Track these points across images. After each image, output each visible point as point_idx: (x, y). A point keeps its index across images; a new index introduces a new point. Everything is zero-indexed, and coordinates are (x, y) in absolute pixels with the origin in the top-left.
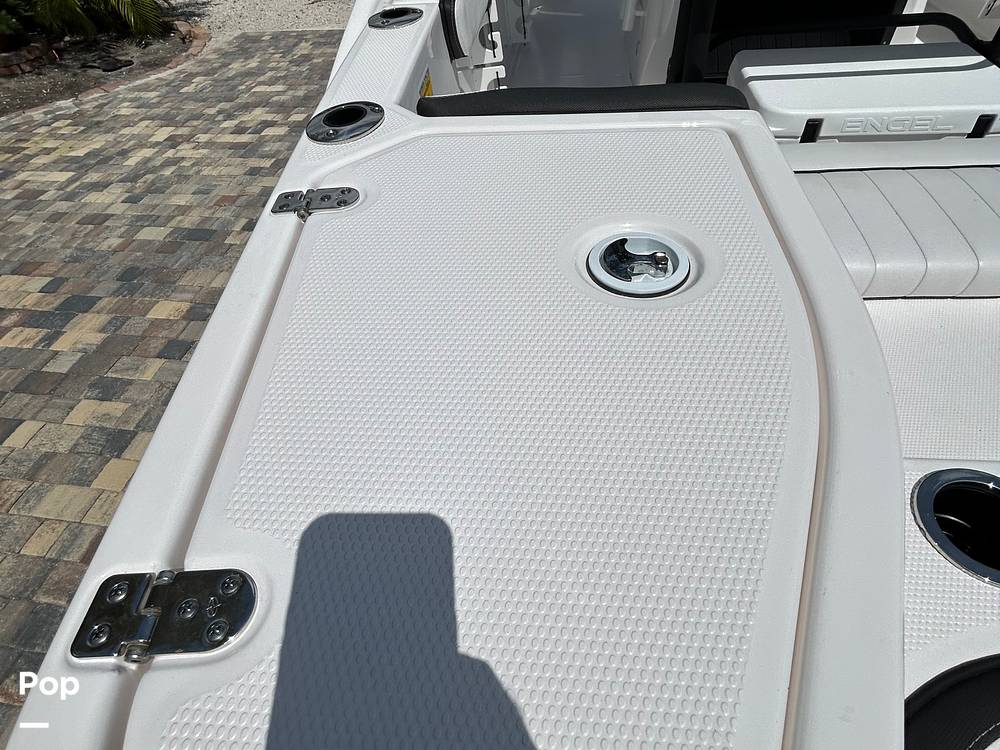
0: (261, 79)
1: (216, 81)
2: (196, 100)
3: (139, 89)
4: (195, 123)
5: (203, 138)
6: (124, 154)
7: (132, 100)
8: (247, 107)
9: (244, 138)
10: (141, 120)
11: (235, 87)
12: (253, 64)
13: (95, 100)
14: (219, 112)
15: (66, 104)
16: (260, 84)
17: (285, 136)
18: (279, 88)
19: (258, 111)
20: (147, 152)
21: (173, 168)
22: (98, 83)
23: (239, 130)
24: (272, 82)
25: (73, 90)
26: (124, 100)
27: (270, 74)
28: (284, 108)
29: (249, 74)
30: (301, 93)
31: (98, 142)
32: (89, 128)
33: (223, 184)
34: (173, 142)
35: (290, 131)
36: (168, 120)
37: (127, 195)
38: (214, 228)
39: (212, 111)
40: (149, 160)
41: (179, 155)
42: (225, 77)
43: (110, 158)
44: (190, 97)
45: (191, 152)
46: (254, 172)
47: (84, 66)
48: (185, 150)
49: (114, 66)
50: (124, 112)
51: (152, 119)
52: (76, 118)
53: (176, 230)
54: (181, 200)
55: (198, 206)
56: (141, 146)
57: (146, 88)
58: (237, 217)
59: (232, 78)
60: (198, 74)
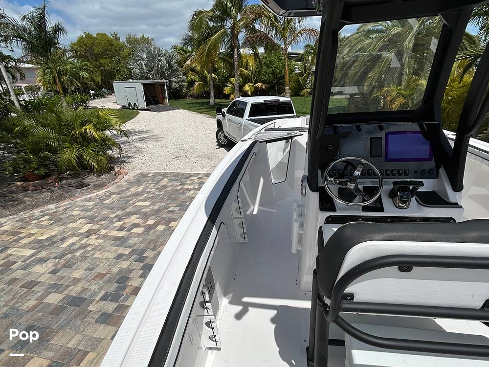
0: (141, 198)
1: (121, 198)
2: (108, 209)
3: (87, 200)
4: (103, 222)
5: (103, 232)
6: (63, 239)
7: (81, 206)
8: (129, 214)
9: (122, 234)
10: (80, 219)
11: (128, 202)
12: (140, 189)
13: (65, 205)
14: (116, 217)
15: (52, 207)
16: (140, 200)
17: (141, 234)
18: (147, 204)
19: (134, 217)
20: (74, 239)
21: (82, 251)
23: (121, 229)
24: (144, 200)
25: (59, 199)
26: (78, 206)
27: (145, 195)
28: (146, 216)
29: (136, 194)
30: (156, 208)
31: (56, 231)
32: (55, 222)
33: (102, 264)
34: (89, 233)
35: (145, 231)
36: (92, 220)
37: (54, 268)
38: (86, 297)
39: (113, 216)
40: (73, 244)
41: (88, 243)
42: (125, 196)
43: (56, 242)
44: (107, 207)
45: (94, 241)
46: (120, 257)
47: (69, 186)
49: (81, 186)
50: (75, 213)
51: (85, 218)
52: (52, 216)
53: (68, 296)
54: (76, 274)
55: (85, 278)
56: (73, 235)
57: (89, 200)
58: (101, 289)
59: (128, 197)
60: (114, 193)
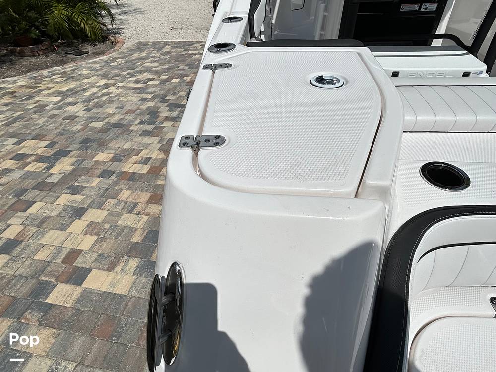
0: (148, 60)
1: (126, 61)
2: (117, 69)
3: (92, 63)
4: (117, 78)
5: (120, 85)
6: (84, 90)
7: (88, 68)
8: (141, 72)
9: (139, 85)
10: (92, 76)
11: (135, 64)
12: (144, 54)
13: (72, 67)
14: (128, 74)
15: (58, 69)
16: (147, 63)
17: (158, 85)
18: (156, 65)
19: (146, 74)
20: (95, 90)
21: (107, 97)
22: (73, 60)
23: (137, 82)
24: (152, 62)
25: (61, 63)
26: (84, 68)
27: (151, 59)
28: (157, 73)
29: (142, 58)
30: (166, 67)
31: (72, 85)
32: (68, 79)
33: (130, 104)
34: (107, 86)
35: (161, 83)
36: (104, 77)
37: (85, 108)
38: (125, 123)
39: (125, 74)
40: (96, 93)
41: (110, 91)
42: (131, 59)
43: (78, 92)
44: (115, 67)
45: (115, 90)
46: (144, 100)
47: (67, 53)
48: (112, 90)
49: (81, 53)
50: (84, 73)
51: (97, 76)
52: (63, 75)
53: (108, 123)
54: (110, 111)
55: (118, 113)
56: (92, 87)
57: (95, 63)
58: (136, 118)
59: (134, 60)
60: (118, 58)
